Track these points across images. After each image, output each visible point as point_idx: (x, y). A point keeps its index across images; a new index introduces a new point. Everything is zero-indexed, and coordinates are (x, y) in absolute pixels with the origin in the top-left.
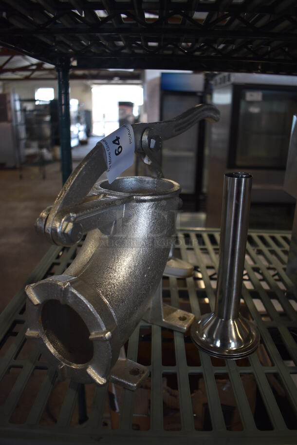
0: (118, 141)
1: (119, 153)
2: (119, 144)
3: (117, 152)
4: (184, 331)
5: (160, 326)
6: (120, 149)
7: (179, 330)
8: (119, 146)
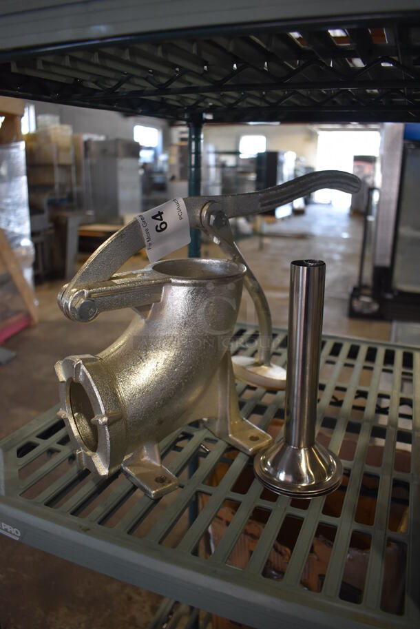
0: (161, 217)
1: (163, 230)
2: (162, 219)
3: (159, 229)
4: (249, 454)
5: (227, 443)
6: (163, 226)
7: (244, 451)
8: (161, 222)
